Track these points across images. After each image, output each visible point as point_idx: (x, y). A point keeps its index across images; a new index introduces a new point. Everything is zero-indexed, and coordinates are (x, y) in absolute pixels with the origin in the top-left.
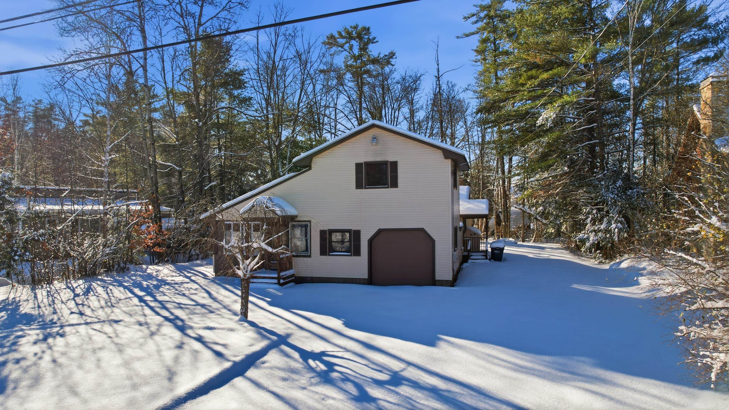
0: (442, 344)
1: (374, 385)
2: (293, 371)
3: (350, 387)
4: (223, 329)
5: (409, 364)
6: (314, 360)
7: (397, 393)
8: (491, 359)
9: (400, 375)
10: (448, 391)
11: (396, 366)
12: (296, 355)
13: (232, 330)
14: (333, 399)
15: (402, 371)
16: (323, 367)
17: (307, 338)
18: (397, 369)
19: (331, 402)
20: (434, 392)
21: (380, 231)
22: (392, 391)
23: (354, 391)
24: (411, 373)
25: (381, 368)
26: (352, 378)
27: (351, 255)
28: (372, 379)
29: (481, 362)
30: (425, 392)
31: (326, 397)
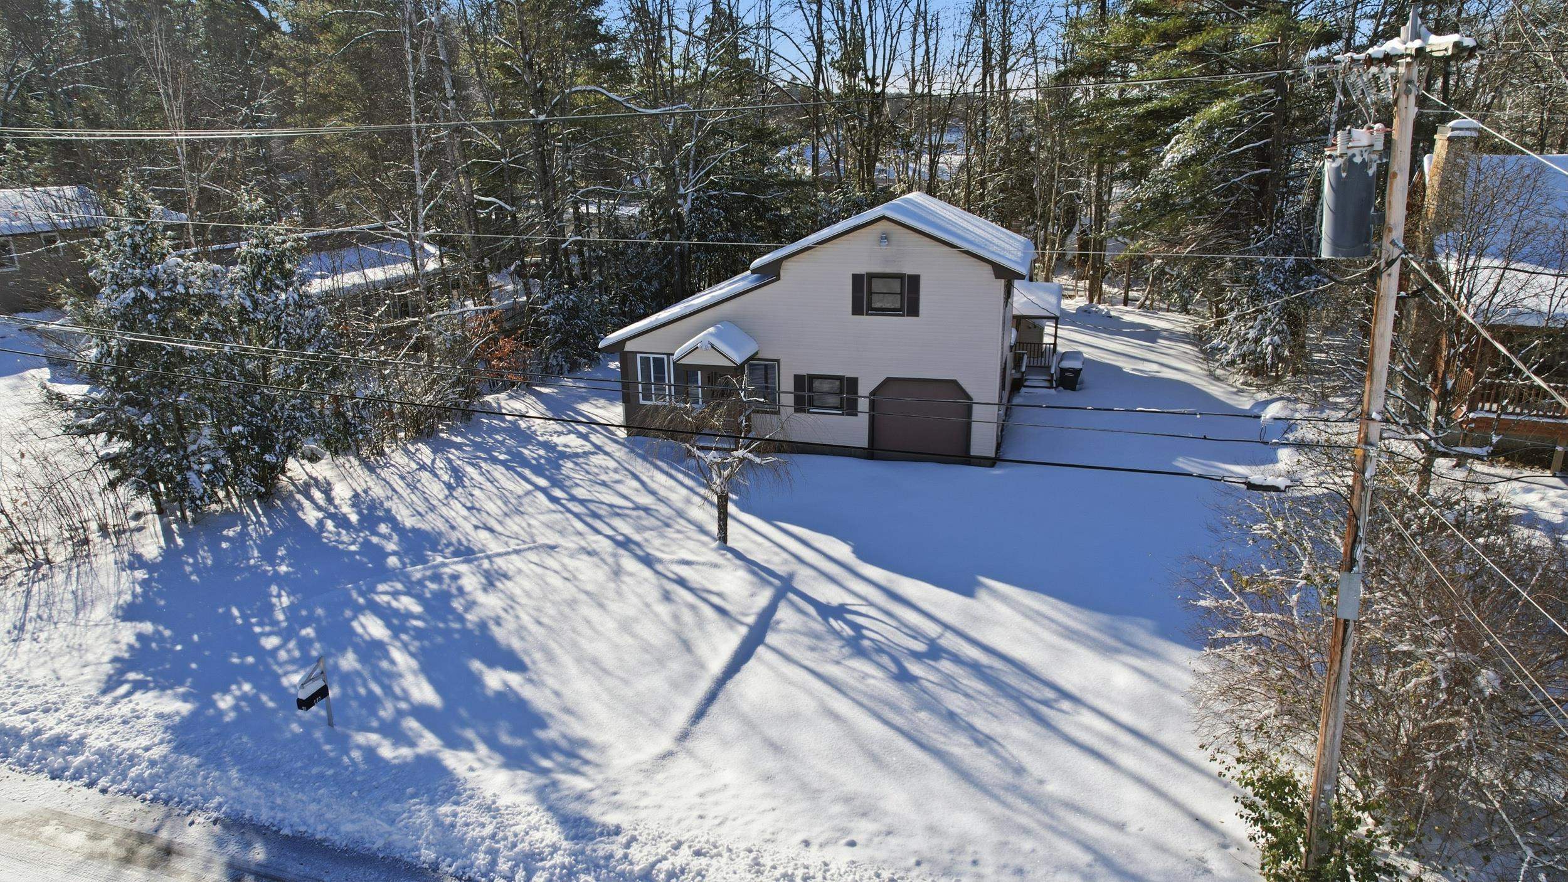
0: (982, 594)
1: (912, 659)
2: (817, 637)
3: (885, 660)
4: (704, 564)
5: (946, 626)
6: (836, 619)
7: (938, 670)
8: (1039, 619)
9: (938, 644)
10: (991, 668)
11: (932, 630)
12: (811, 610)
13: (716, 566)
14: (874, 677)
15: (939, 637)
16: (848, 631)
17: (814, 579)
18: (934, 635)
19: (871, 681)
20: (975, 668)
21: (888, 381)
22: (933, 667)
23: (893, 668)
24: (950, 641)
25: (915, 633)
26: (886, 648)
27: (842, 414)
28: (908, 649)
29: (1028, 624)
30: (968, 669)
31: (866, 676)
